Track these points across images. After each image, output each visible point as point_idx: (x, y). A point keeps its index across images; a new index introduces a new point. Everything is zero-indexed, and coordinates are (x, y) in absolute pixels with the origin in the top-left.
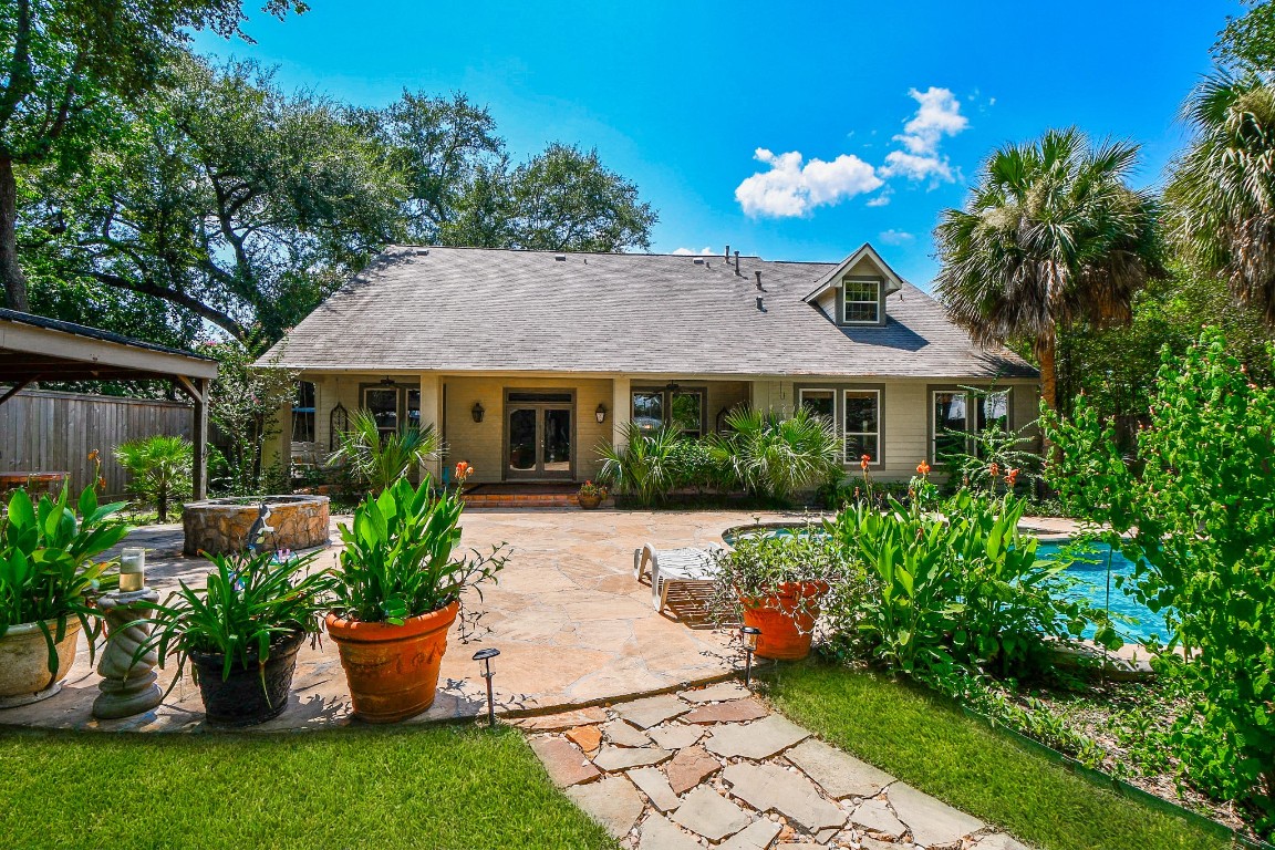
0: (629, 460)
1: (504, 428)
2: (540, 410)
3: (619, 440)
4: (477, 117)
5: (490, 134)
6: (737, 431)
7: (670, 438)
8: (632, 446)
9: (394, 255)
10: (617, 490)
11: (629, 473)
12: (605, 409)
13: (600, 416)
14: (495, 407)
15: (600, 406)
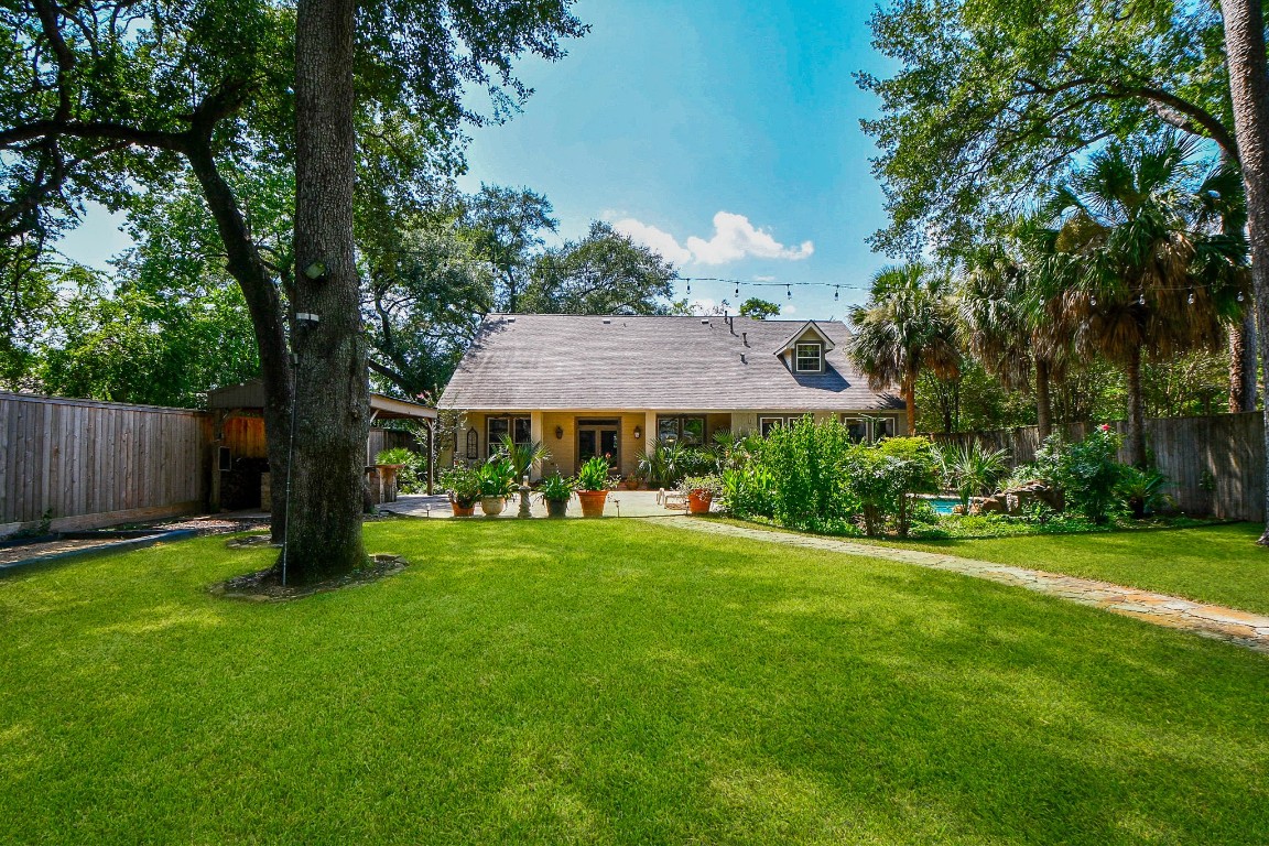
0: (656, 461)
1: (576, 443)
2: (598, 430)
3: (649, 449)
4: (537, 201)
5: (548, 216)
6: (719, 443)
7: (679, 448)
8: (657, 454)
9: (492, 323)
10: (648, 480)
11: (655, 469)
12: (640, 429)
13: (637, 434)
14: (570, 429)
15: (637, 427)
